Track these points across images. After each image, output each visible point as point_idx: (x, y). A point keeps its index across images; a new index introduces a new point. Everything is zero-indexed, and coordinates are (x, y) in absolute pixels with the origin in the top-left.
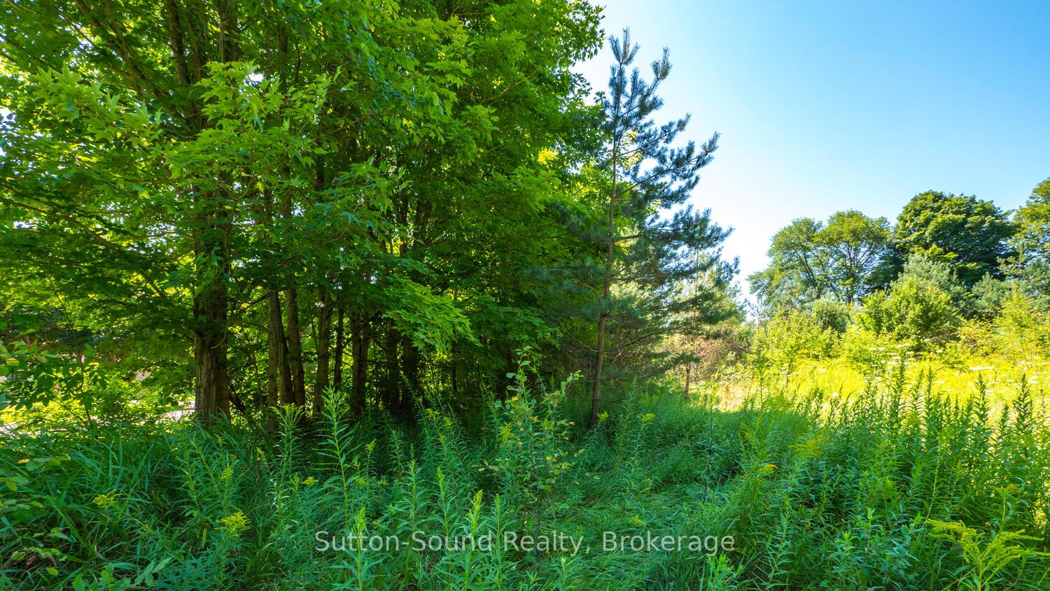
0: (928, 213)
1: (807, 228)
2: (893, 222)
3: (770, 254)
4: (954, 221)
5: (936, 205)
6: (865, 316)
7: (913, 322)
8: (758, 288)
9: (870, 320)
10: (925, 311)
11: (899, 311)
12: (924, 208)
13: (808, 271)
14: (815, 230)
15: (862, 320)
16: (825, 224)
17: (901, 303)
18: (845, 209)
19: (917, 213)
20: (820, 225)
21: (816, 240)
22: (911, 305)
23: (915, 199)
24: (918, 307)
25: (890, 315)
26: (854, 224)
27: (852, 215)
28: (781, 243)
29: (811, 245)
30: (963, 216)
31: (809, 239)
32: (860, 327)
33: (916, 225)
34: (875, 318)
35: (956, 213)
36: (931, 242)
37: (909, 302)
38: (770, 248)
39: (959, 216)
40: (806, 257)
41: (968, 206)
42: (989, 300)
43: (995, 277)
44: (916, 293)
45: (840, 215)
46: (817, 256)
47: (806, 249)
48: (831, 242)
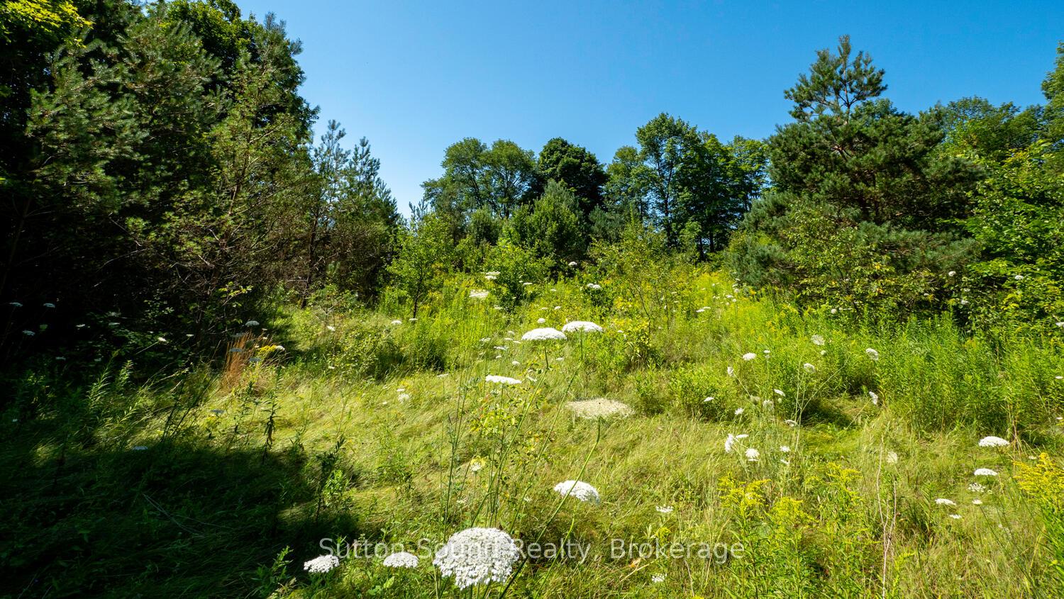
0: (557, 154)
1: (474, 148)
2: (537, 156)
3: (444, 165)
4: (574, 164)
5: (563, 149)
6: (512, 229)
7: (551, 239)
8: (432, 196)
9: (516, 234)
10: (561, 229)
11: (540, 227)
12: (556, 149)
13: (475, 186)
14: (481, 151)
15: (510, 233)
16: (490, 148)
17: (541, 219)
18: (505, 139)
19: (552, 153)
20: (485, 147)
21: (482, 158)
22: (549, 222)
23: (551, 142)
24: (555, 225)
25: (533, 231)
26: (510, 151)
27: (509, 144)
28: (453, 156)
29: (477, 163)
30: (579, 161)
31: (476, 157)
32: (509, 241)
33: (551, 162)
34: (521, 232)
35: (575, 157)
36: (561, 177)
37: (548, 219)
38: (444, 159)
39: (576, 160)
40: (474, 173)
41: (581, 154)
42: (599, 226)
43: (602, 209)
44: (554, 211)
45: (501, 142)
46: (483, 175)
47: (473, 166)
48: (493, 164)
